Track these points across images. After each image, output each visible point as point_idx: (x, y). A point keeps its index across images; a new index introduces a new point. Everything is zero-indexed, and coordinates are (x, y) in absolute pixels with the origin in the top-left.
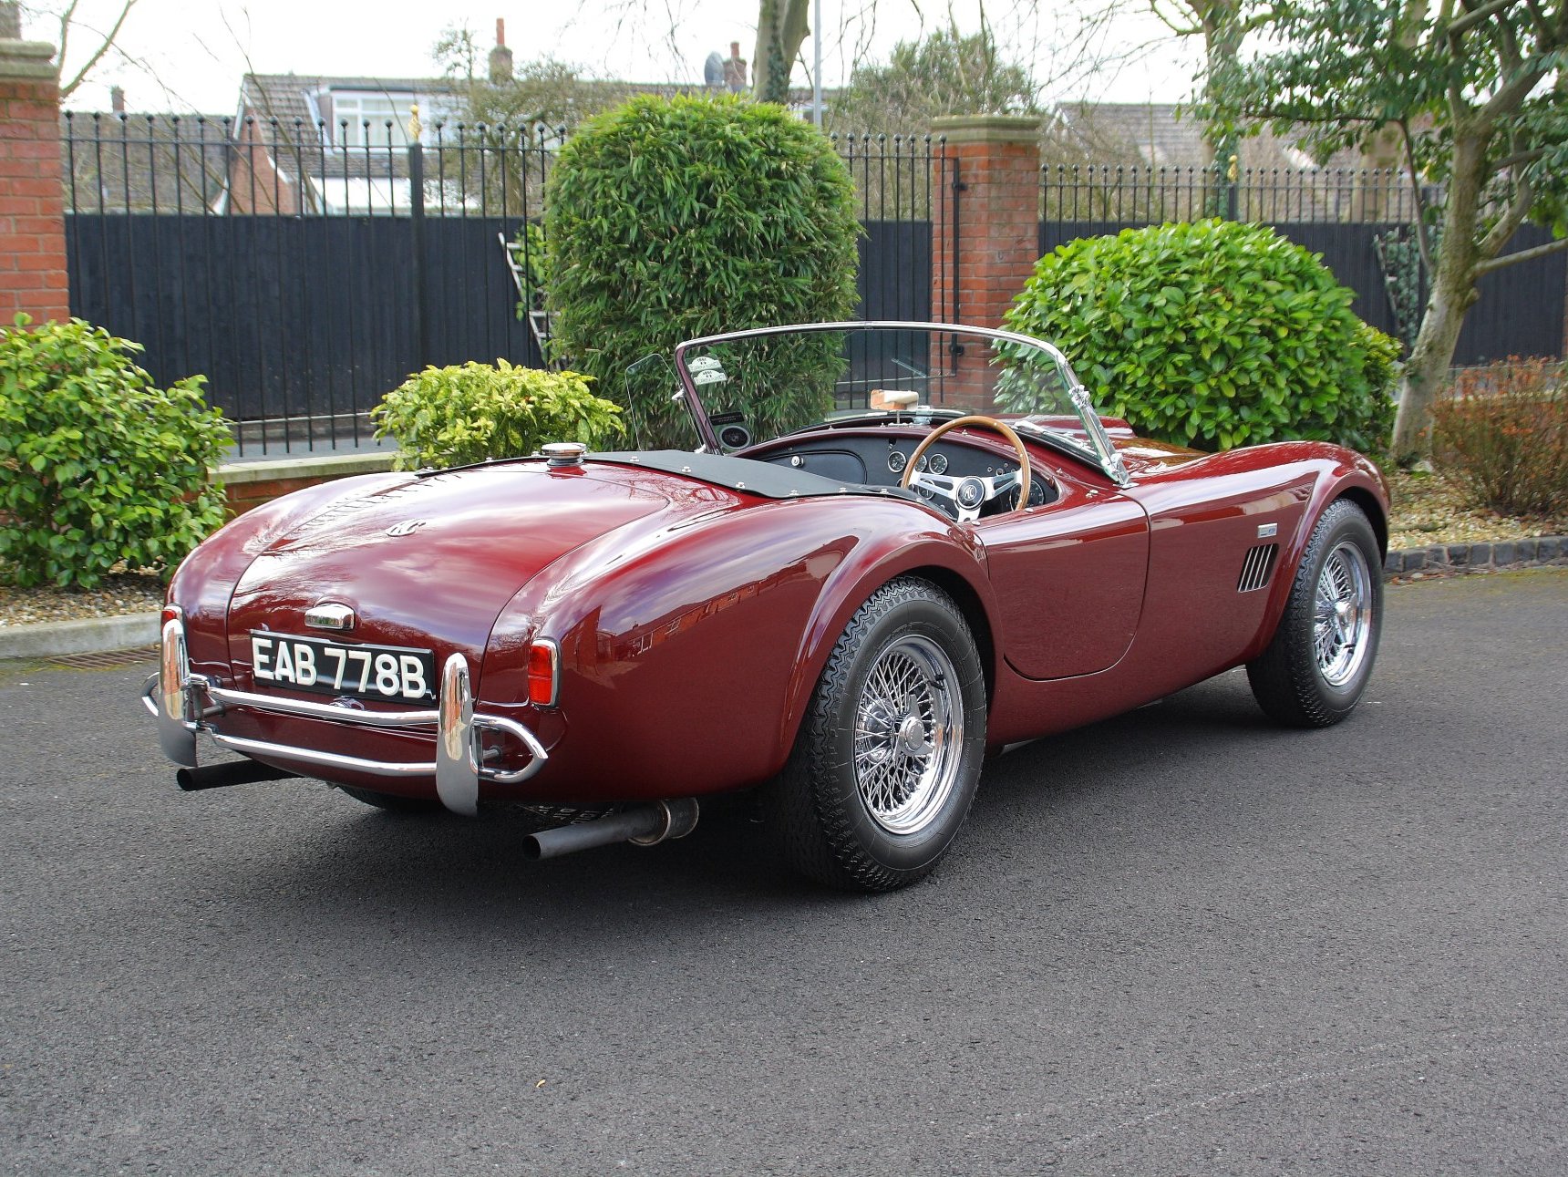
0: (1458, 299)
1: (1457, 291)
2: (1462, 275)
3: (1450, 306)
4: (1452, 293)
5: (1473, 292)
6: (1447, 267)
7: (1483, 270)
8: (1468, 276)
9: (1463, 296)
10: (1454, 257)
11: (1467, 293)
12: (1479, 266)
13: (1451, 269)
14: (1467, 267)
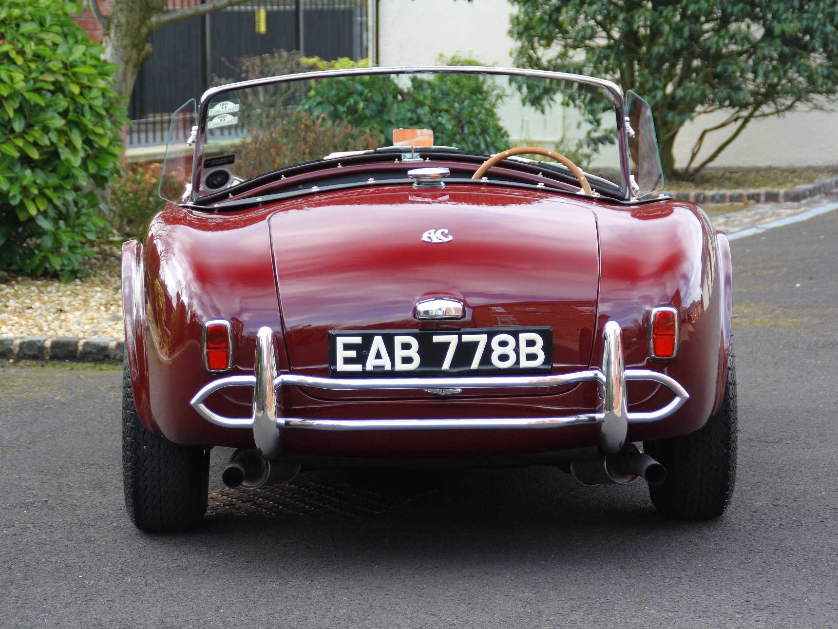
0: (134, 54)
1: (134, 46)
2: (139, 30)
3: (127, 63)
4: (129, 49)
5: (148, 47)
6: (123, 20)
7: (157, 23)
8: (144, 30)
9: (140, 51)
10: (131, 10)
11: (143, 49)
12: (154, 19)
13: (128, 22)
14: (143, 20)
